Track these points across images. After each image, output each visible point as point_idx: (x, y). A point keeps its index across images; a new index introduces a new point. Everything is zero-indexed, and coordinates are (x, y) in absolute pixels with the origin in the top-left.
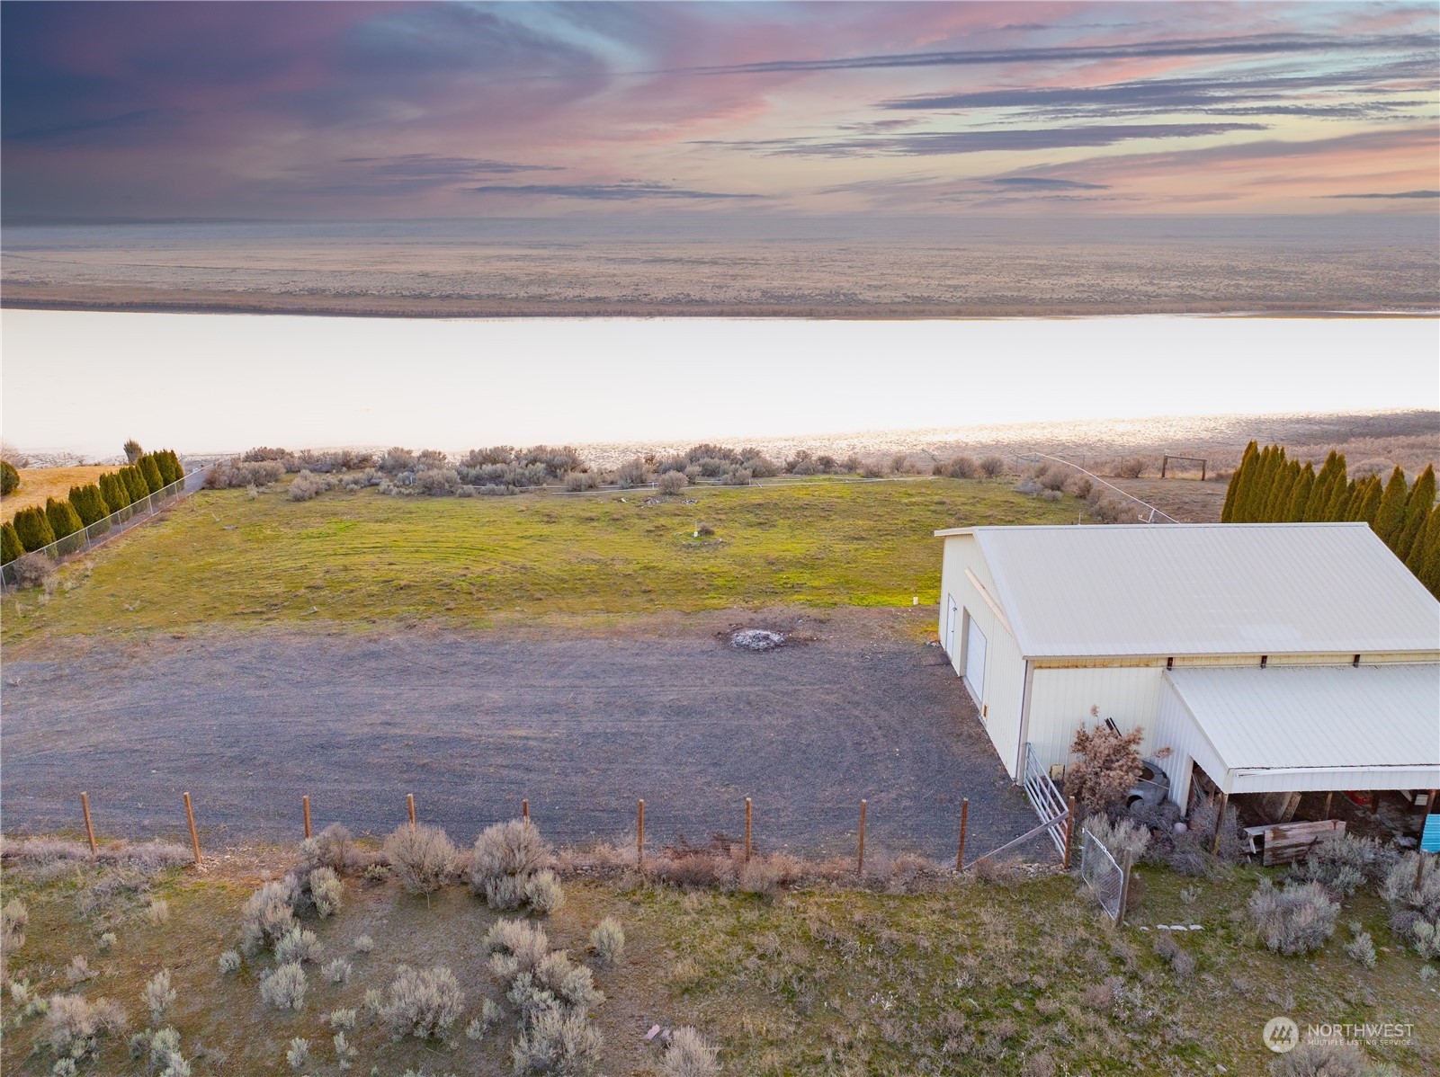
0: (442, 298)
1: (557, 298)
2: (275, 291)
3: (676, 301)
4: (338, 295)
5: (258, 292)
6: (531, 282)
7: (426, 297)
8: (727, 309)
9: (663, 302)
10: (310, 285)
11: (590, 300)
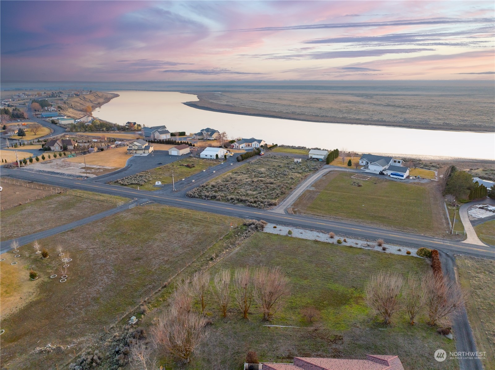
0: (322, 116)
1: (348, 118)
2: (285, 112)
3: (378, 121)
4: (298, 114)
5: (281, 112)
6: (346, 112)
7: (317, 116)
8: (388, 124)
9: (374, 121)
10: (293, 110)
11: (357, 119)
